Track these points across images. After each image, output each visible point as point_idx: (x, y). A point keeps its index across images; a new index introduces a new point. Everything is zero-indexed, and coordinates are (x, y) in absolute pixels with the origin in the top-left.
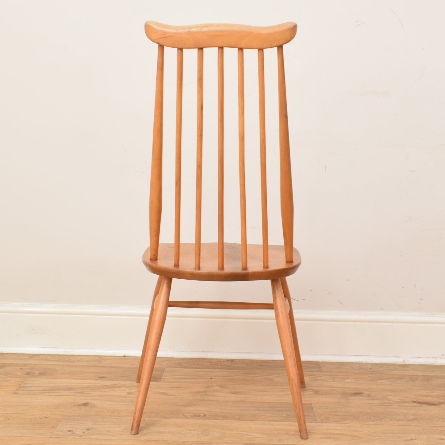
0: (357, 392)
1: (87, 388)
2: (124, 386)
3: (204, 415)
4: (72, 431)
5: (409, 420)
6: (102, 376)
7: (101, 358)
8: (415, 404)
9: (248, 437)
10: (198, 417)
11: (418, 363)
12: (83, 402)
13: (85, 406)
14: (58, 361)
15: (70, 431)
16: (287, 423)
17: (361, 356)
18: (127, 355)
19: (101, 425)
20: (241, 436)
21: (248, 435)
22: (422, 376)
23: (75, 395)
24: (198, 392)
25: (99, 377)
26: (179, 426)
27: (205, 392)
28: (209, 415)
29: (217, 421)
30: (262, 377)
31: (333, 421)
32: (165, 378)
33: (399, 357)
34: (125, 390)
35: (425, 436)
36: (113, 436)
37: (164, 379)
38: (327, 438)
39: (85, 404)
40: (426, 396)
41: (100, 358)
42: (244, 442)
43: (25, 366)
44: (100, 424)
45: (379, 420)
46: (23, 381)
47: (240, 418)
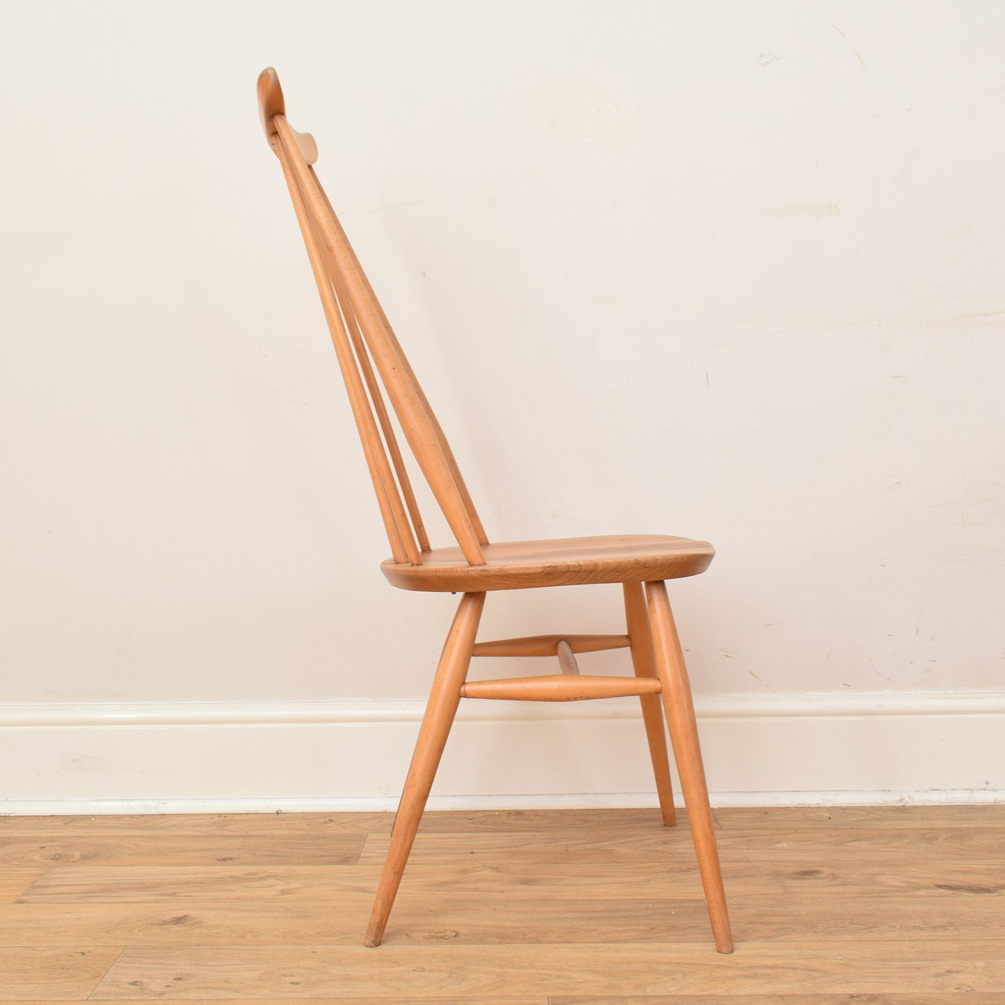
0: (806, 869)
1: (187, 883)
2: (275, 876)
3: (455, 934)
4: (141, 982)
5: (936, 928)
6: (224, 856)
7: (227, 819)
8: (941, 891)
9: (559, 981)
10: (441, 940)
11: (934, 802)
12: (175, 916)
13: (178, 923)
14: (129, 828)
15: (134, 983)
16: (649, 946)
17: (804, 791)
18: (284, 809)
19: (212, 966)
20: (545, 980)
21: (559, 977)
22: (949, 829)
23: (156, 902)
24: (443, 884)
25: (218, 860)
26: (395, 962)
27: (457, 882)
28: (465, 935)
29: (486, 947)
30: (588, 846)
31: (758, 938)
32: (365, 855)
33: (889, 791)
34: (272, 886)
35: (980, 964)
36: (237, 991)
37: (365, 857)
38: (748, 977)
39: (179, 921)
40: (964, 872)
41: (224, 819)
42: (549, 993)
43: (52, 841)
44: (210, 964)
45: (865, 929)
46: (43, 875)
47: (538, 937)
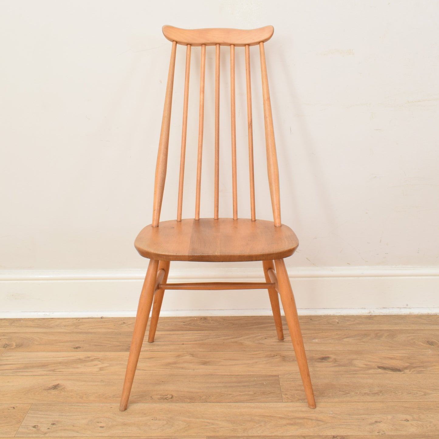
0: (324, 356)
1: (60, 363)
2: (97, 359)
3: (171, 396)
4: (37, 426)
5: (374, 394)
6: (77, 346)
7: (79, 321)
8: (380, 370)
9: (213, 426)
10: (165, 400)
11: (384, 313)
12: (54, 384)
13: (55, 389)
14: (38, 327)
15: (34, 427)
16: (253, 405)
18: (104, 316)
19: (67, 416)
20: (207, 426)
21: (213, 424)
23: (46, 375)
24: (169, 364)
25: (74, 348)
26: (145, 414)
27: (175, 363)
28: (176, 397)
29: (184, 405)
30: (233, 340)
31: (300, 400)
34: (97, 365)
35: (390, 417)
36: (77, 432)
38: (292, 424)
39: (55, 387)
41: (78, 321)
42: (209, 434)
43: (4, 336)
44: (67, 415)
47: (206, 399)
